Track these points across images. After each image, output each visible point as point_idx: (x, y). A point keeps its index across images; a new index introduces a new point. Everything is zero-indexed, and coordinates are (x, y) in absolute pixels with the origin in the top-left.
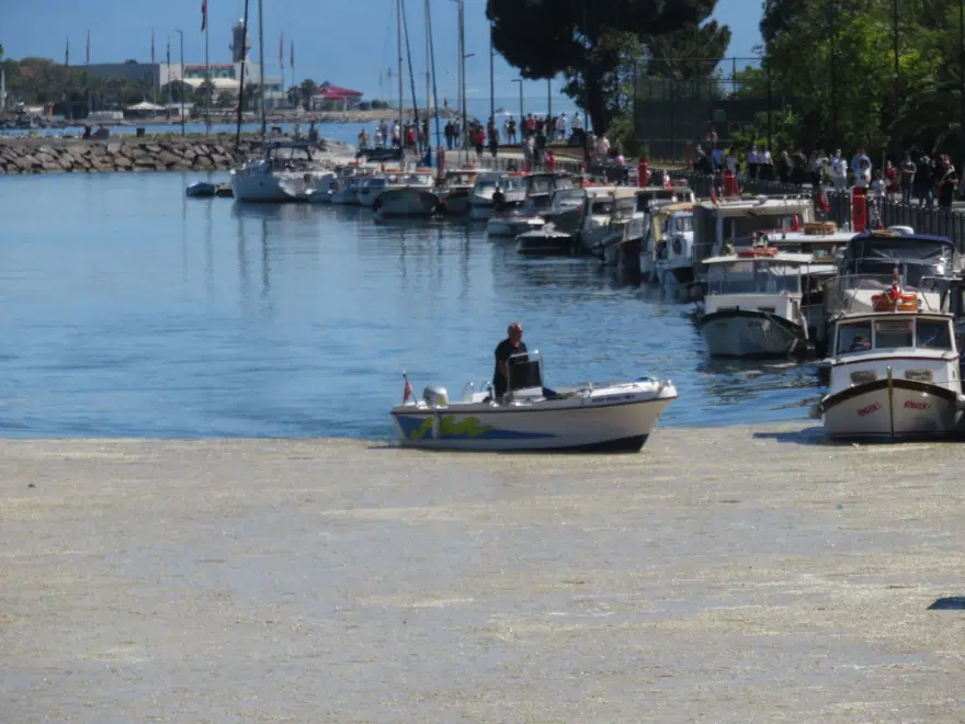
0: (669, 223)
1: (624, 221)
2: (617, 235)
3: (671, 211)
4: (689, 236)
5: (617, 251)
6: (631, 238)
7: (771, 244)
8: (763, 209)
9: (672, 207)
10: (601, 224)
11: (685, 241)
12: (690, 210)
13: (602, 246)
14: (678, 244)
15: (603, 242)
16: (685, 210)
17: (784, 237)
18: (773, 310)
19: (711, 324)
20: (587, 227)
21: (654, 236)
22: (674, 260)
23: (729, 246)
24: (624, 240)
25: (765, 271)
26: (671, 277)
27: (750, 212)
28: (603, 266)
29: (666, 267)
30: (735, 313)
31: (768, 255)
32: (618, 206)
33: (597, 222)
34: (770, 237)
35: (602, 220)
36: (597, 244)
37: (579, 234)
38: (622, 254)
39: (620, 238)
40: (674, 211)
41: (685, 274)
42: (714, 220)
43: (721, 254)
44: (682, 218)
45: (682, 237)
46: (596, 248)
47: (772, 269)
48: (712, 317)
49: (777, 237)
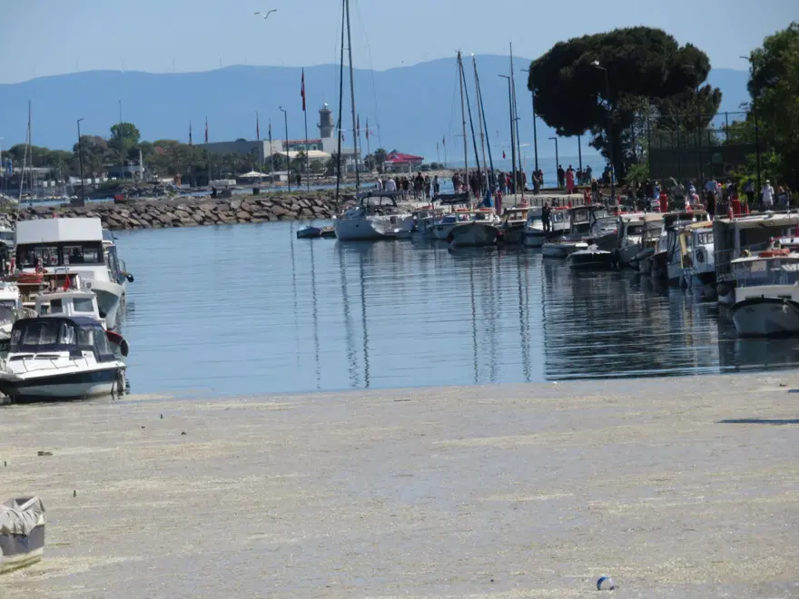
0: (693, 238)
1: (653, 240)
2: (651, 249)
3: (694, 229)
4: (710, 247)
5: (651, 262)
6: (661, 251)
7: (783, 246)
8: (771, 221)
9: (694, 226)
10: (636, 243)
11: (706, 251)
12: (709, 227)
13: (637, 260)
14: (701, 255)
15: (638, 255)
16: (705, 227)
17: (792, 241)
18: (790, 297)
19: (742, 310)
20: (623, 245)
21: (680, 249)
22: (698, 268)
23: (747, 251)
24: (656, 253)
25: (777, 269)
26: (696, 281)
27: (761, 224)
29: (692, 273)
30: (761, 300)
31: (784, 254)
32: (648, 228)
33: (632, 241)
34: (781, 241)
35: (636, 239)
36: (633, 258)
37: (617, 252)
38: (655, 264)
39: (653, 252)
40: (697, 228)
41: (707, 278)
42: (733, 230)
44: (702, 233)
45: (704, 248)
46: (632, 261)
47: (784, 267)
48: (742, 304)
49: (787, 241)
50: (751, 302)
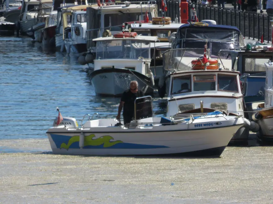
0: (72, 17)
1: (45, 16)
2: (43, 23)
3: (73, 10)
4: (84, 25)
5: (42, 34)
6: (50, 26)
7: (133, 30)
8: (128, 9)
9: (74, 8)
10: (33, 17)
11: (82, 28)
12: (85, 10)
13: (33, 31)
14: (78, 30)
15: (34, 27)
16: (82, 10)
17: (140, 26)
18: (134, 68)
19: (98, 76)
20: (24, 18)
21: (63, 25)
22: (75, 40)
23: (108, 31)
24: (46, 27)
25: (129, 46)
26: (73, 49)
27: (120, 11)
28: (34, 42)
29: (71, 43)
30: (112, 70)
31: (132, 36)
32: (43, 7)
33: (30, 16)
34: (132, 26)
35: (33, 15)
36: (30, 29)
37: (19, 23)
38: (45, 35)
39: (44, 25)
40: (76, 10)
41: (81, 48)
42: (99, 16)
43: (103, 36)
44: (80, 14)
45: (81, 26)
46: (29, 31)
47: (133, 44)
48: (98, 72)
49: (136, 26)
50: (105, 70)
